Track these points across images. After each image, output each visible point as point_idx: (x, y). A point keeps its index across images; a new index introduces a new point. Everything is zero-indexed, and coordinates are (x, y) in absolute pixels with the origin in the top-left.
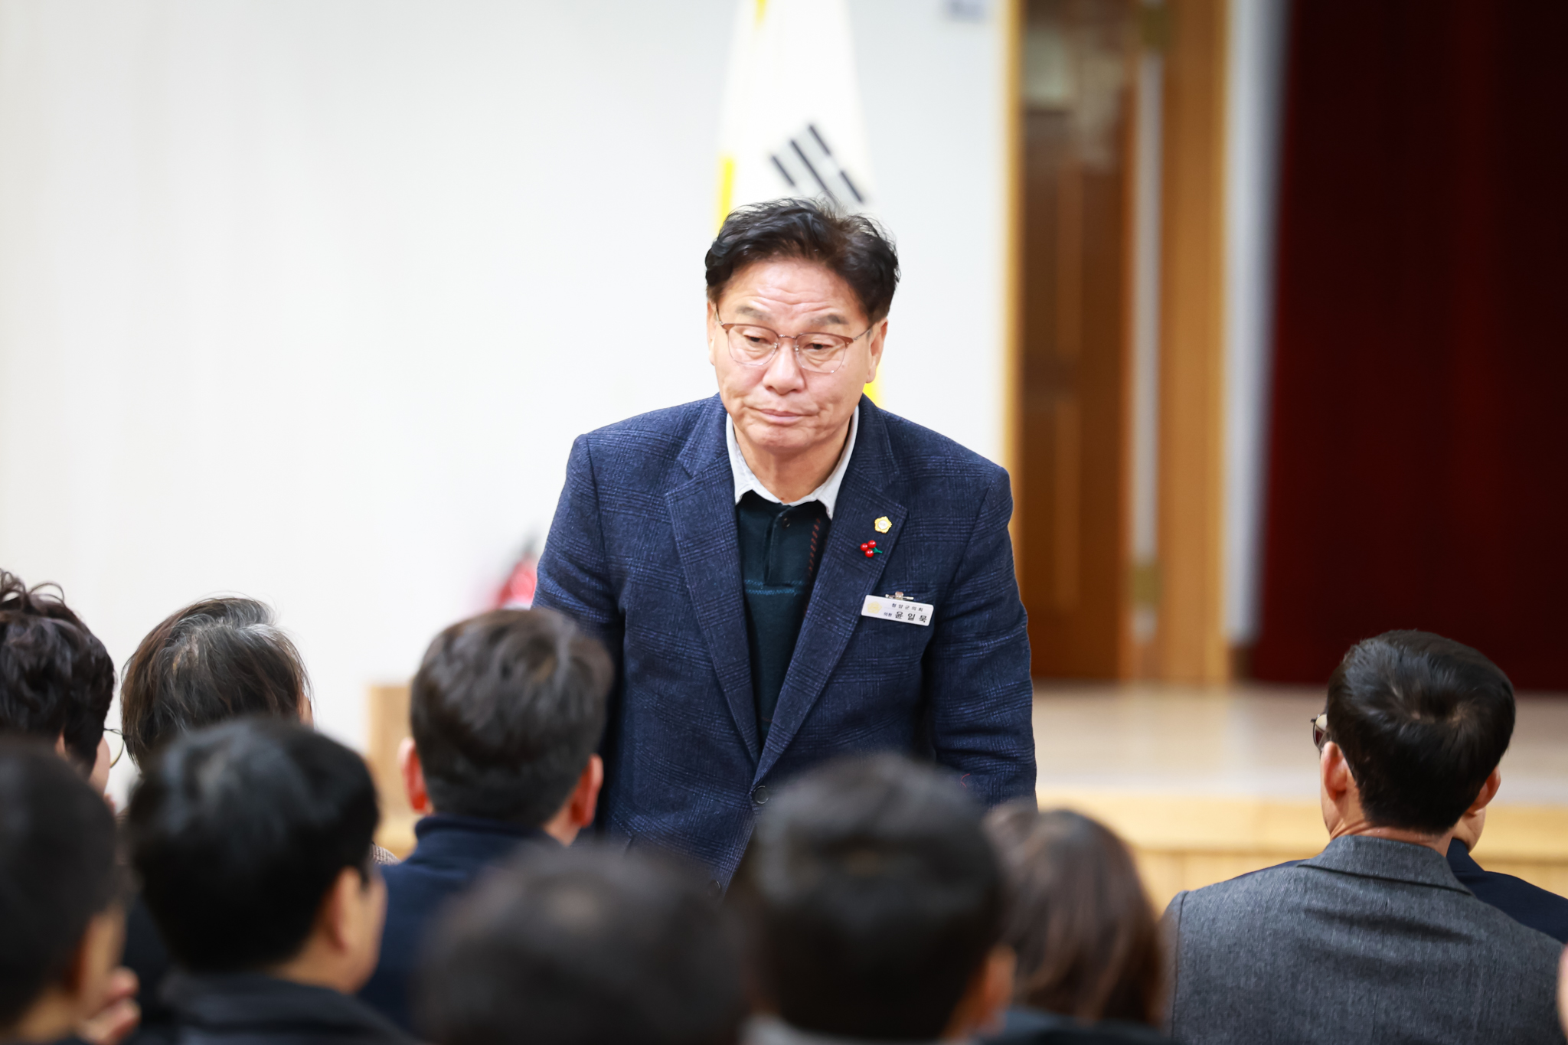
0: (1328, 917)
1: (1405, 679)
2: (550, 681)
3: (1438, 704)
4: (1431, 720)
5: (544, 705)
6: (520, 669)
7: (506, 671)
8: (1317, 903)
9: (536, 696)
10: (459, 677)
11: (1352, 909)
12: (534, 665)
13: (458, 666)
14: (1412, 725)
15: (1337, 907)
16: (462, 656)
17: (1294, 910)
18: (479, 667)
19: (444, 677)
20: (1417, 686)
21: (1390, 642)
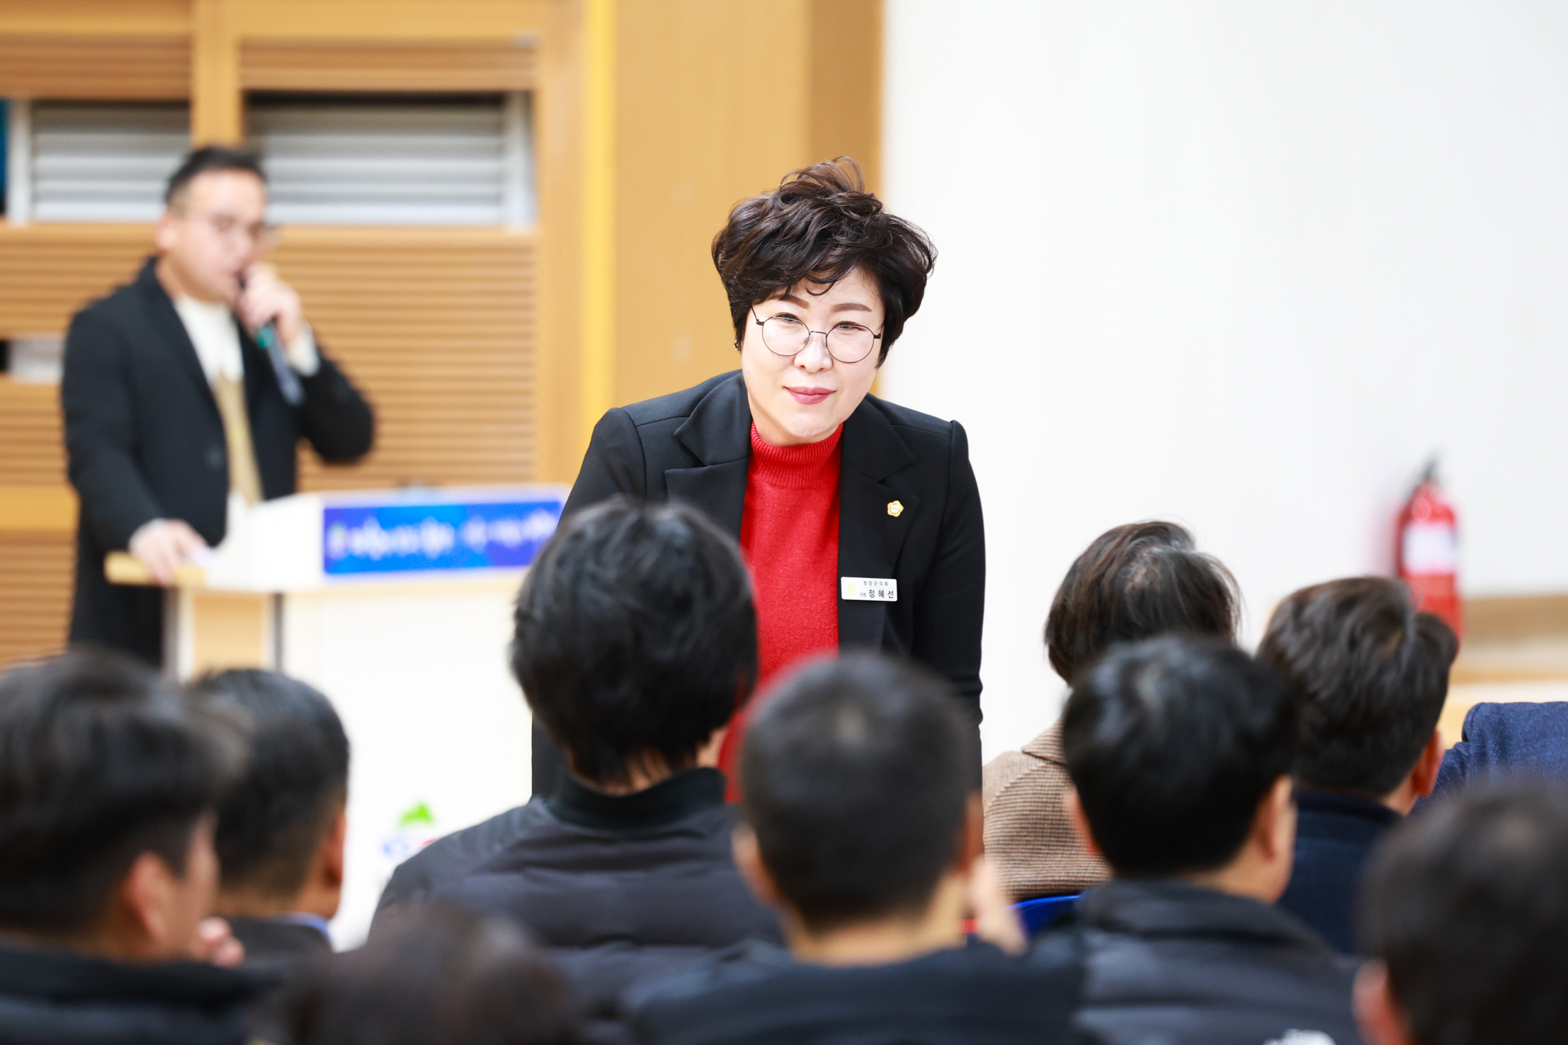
2: (1397, 654)
5: (1390, 679)
7: (1353, 643)
9: (1381, 672)
10: (1306, 647)
12: (1382, 639)
13: (1306, 634)
16: (1310, 624)
18: (1327, 638)
19: (1292, 644)
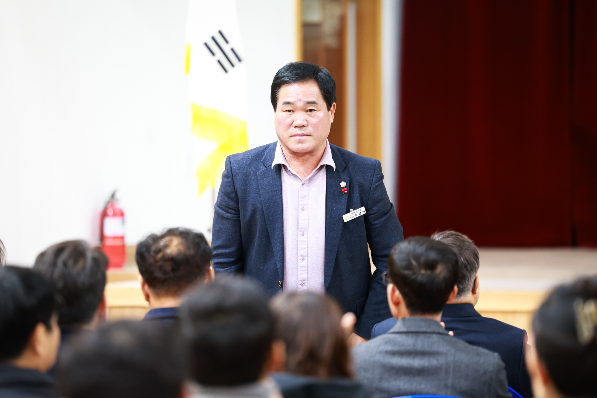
0: (393, 353)
1: (417, 258)
3: (431, 266)
4: (429, 272)
6: (70, 263)
8: (389, 348)
11: (402, 349)
14: (423, 275)
15: (396, 349)
17: (381, 352)
20: (422, 259)
21: (409, 243)
